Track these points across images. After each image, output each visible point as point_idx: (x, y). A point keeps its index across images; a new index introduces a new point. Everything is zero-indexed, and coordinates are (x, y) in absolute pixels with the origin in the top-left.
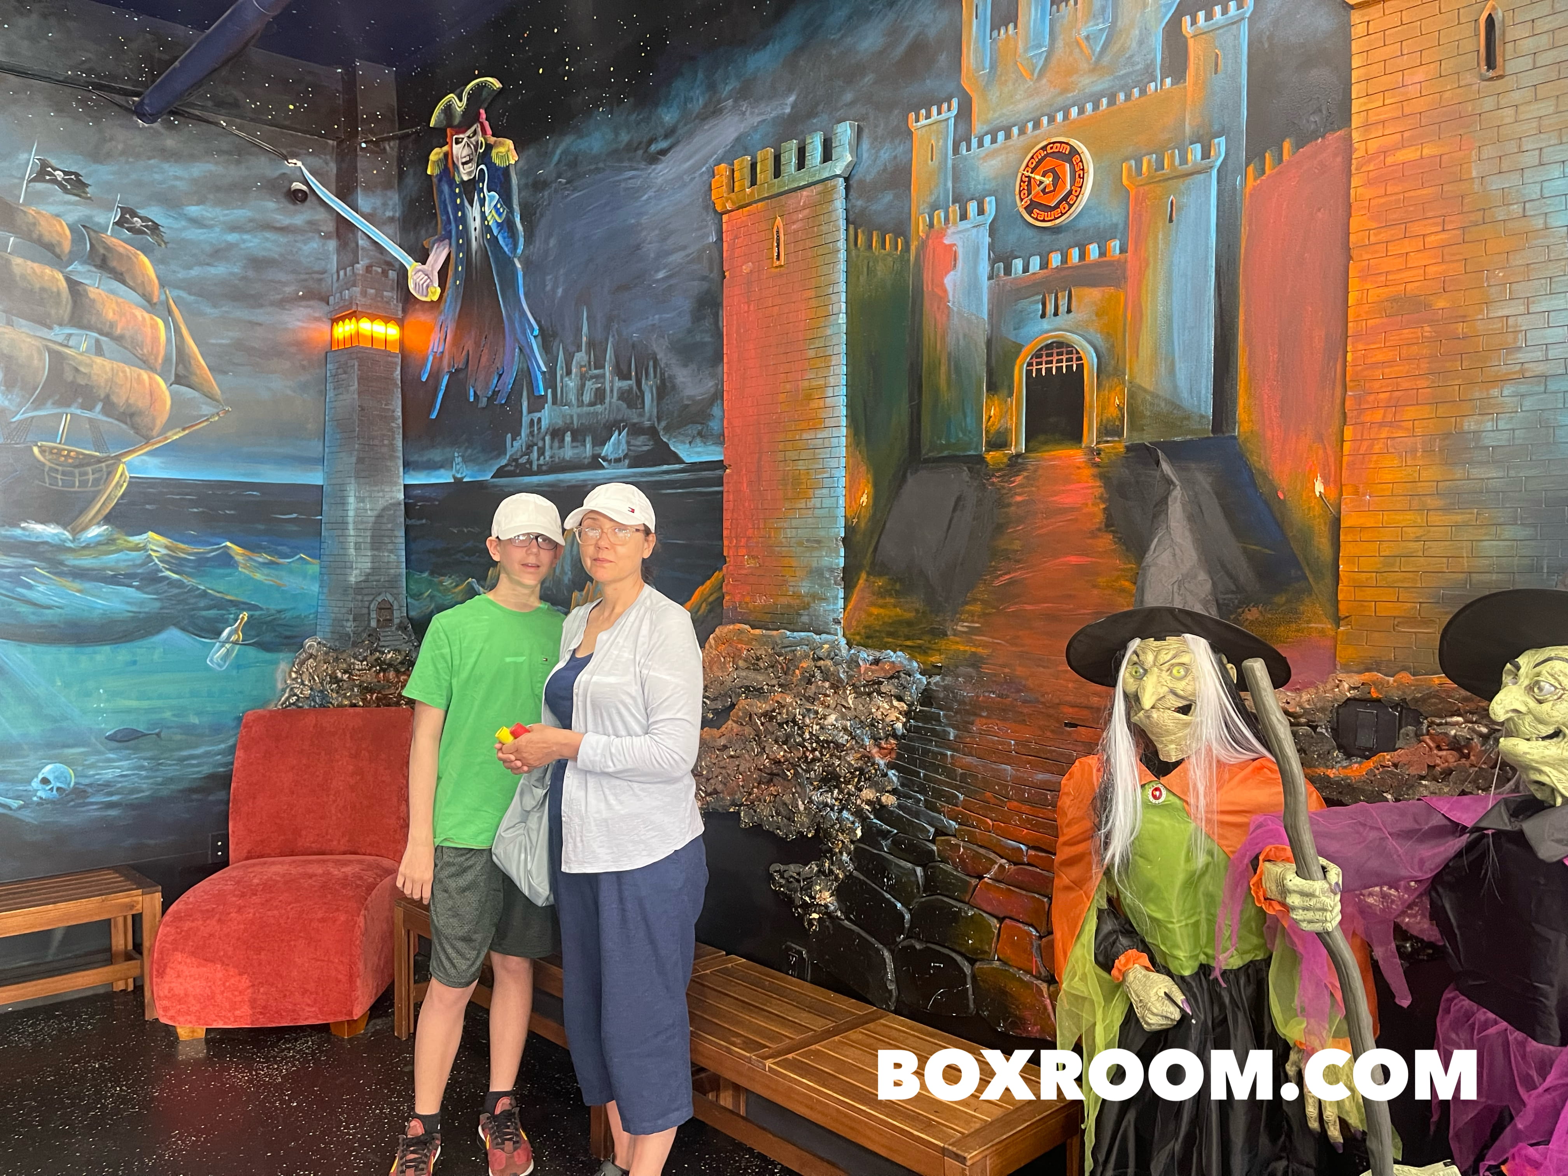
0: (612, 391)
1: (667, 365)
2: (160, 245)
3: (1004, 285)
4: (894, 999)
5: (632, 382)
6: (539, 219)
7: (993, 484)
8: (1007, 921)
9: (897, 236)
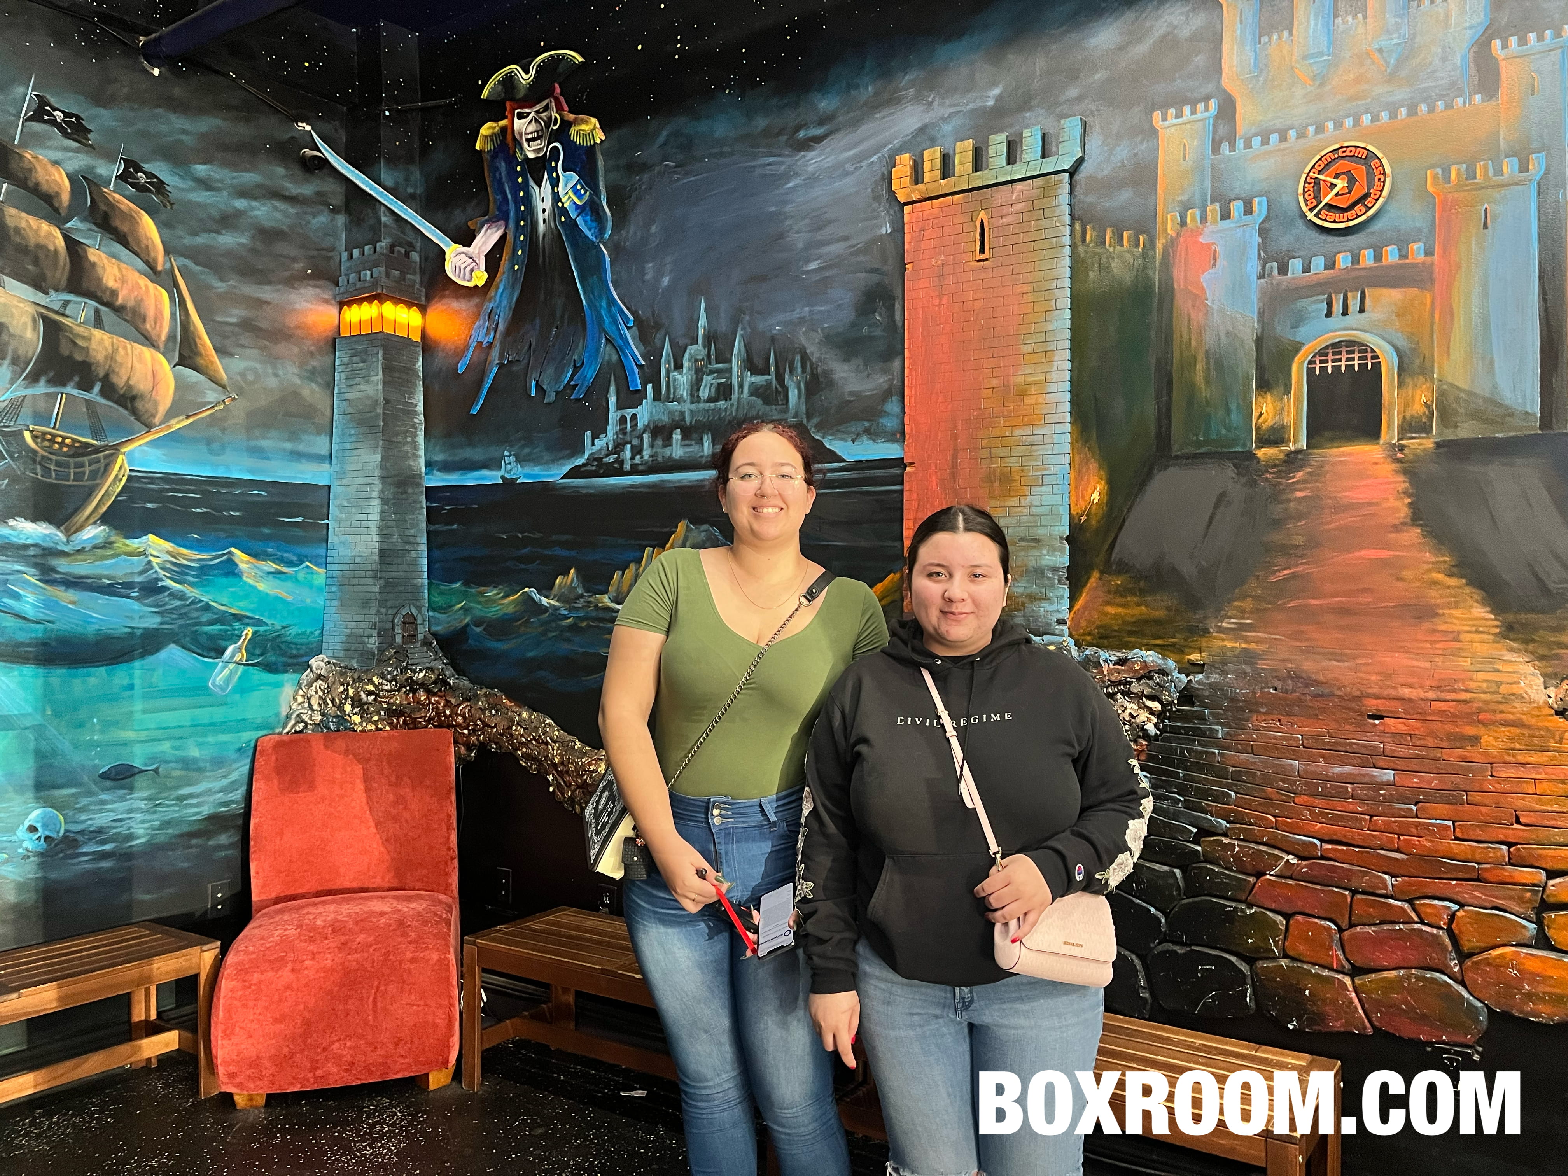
0: (741, 386)
1: (820, 360)
2: (165, 206)
3: (1278, 284)
4: (1148, 1007)
5: (772, 377)
6: (635, 204)
7: (1267, 480)
8: (1299, 918)
9: (1138, 232)
